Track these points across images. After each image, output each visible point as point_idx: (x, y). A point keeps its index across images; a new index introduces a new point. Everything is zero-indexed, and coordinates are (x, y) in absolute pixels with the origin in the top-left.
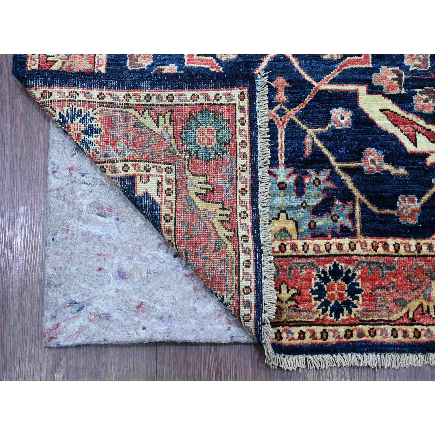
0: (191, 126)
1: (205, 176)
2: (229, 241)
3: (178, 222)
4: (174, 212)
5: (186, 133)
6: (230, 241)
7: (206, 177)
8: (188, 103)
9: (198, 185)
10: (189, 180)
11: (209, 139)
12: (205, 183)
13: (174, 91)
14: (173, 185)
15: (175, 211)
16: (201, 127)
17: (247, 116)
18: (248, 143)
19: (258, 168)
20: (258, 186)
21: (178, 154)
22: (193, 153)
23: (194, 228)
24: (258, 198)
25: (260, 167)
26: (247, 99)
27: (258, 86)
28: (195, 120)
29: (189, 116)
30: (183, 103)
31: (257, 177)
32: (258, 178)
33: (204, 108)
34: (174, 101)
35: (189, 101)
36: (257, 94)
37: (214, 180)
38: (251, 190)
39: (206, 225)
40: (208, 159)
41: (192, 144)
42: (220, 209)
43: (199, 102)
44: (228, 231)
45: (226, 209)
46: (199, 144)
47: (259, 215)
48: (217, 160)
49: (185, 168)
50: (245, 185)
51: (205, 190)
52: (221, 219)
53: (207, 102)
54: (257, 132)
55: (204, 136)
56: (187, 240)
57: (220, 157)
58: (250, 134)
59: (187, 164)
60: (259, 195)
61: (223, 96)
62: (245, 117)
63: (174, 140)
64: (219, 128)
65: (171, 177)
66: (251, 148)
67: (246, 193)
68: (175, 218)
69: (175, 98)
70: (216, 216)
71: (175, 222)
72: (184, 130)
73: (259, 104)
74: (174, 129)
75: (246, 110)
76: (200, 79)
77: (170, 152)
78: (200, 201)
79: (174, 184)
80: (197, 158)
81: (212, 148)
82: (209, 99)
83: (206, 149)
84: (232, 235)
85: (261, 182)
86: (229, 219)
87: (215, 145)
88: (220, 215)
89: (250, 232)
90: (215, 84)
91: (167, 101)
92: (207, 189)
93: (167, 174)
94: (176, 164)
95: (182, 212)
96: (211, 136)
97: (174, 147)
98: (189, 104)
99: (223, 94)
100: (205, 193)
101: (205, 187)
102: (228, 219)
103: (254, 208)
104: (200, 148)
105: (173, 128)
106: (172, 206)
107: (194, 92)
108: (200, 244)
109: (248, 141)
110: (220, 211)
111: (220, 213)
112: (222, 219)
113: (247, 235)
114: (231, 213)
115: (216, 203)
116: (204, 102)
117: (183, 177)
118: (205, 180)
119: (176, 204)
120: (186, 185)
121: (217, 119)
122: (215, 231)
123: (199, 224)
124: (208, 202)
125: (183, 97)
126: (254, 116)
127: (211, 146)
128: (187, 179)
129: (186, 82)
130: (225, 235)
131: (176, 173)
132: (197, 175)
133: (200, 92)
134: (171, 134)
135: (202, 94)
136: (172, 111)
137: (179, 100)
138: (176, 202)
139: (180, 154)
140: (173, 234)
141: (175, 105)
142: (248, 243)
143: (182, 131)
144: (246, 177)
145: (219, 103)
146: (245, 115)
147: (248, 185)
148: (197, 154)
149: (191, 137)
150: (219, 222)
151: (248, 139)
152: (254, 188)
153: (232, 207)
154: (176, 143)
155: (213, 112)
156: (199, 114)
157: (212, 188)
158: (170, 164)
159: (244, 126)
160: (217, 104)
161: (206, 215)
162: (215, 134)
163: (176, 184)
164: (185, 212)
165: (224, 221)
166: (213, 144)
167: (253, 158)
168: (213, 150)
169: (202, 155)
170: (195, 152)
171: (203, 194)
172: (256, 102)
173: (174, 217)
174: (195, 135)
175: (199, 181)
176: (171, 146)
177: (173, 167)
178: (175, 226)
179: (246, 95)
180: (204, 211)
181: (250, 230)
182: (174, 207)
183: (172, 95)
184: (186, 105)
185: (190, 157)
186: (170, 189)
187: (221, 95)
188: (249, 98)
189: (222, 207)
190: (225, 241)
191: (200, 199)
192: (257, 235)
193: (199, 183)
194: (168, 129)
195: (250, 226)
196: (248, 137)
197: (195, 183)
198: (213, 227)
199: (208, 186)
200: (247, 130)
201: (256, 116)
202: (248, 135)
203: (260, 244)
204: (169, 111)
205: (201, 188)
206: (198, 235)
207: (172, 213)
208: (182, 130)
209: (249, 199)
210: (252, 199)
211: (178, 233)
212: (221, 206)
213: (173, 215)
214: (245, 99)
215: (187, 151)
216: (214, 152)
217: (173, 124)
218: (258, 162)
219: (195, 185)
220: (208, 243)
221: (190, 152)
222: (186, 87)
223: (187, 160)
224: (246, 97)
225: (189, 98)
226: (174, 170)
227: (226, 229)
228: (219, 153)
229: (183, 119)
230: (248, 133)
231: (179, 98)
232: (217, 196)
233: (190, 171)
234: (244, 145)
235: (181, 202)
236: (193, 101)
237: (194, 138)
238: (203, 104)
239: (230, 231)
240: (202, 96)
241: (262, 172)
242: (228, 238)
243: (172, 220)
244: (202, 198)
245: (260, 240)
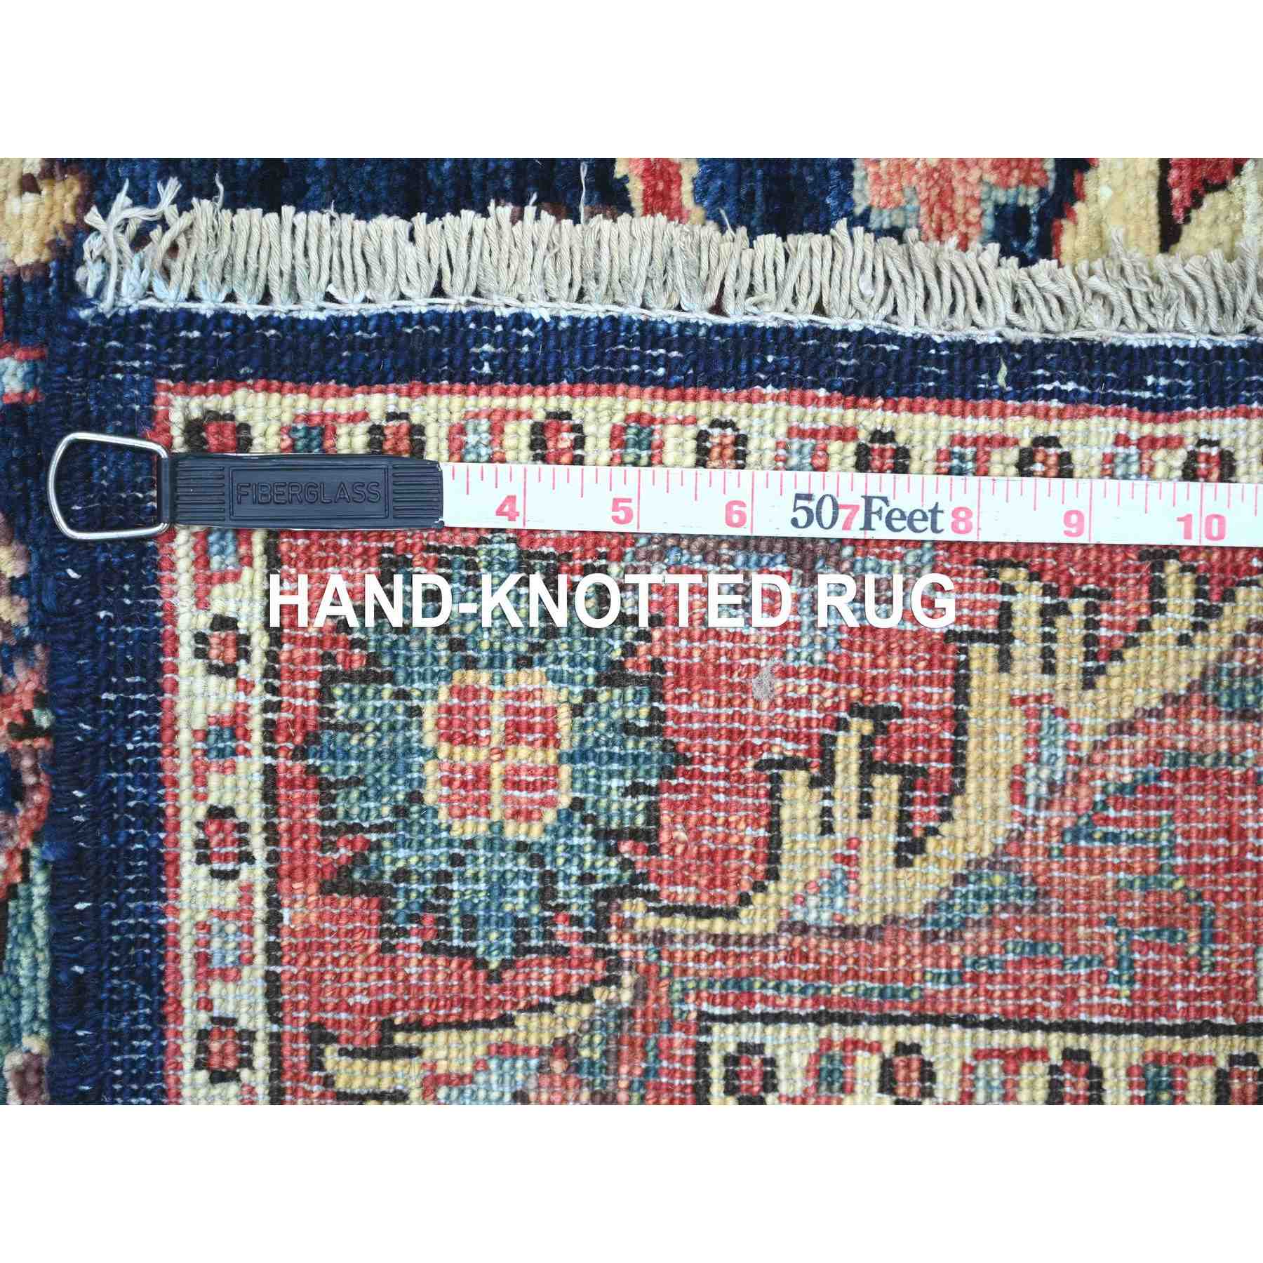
0: (422, 879)
1: (773, 771)
2: (1227, 608)
3: (1104, 1010)
4: (1038, 1039)
5: (469, 921)
6: (1229, 596)
7: (781, 764)
8: (259, 901)
9: (839, 837)
10: (816, 913)
11: (516, 731)
12: (824, 779)
13: (179, 1019)
14: (856, 1044)
15: (1031, 1026)
16: (430, 798)
17: (359, 401)
18: (552, 404)
19: (720, 330)
20: (845, 334)
21: (626, 996)
22: (613, 872)
23: (1145, 886)
24: (927, 341)
25: (717, 309)
26: (241, 393)
27: (149, 291)
28: (378, 846)
29: (351, 890)
30: (259, 947)
31: (784, 337)
32: (788, 330)
33: (298, 766)
34: (244, 1023)
35: (248, 889)
36: (205, 308)
37: (798, 703)
38: (871, 395)
39: (1121, 788)
40: (656, 741)
41: (553, 876)
42: (1005, 662)
43: (251, 810)
44: (1162, 609)
45: (1006, 613)
46: (550, 816)
47: (1047, 346)
48: (657, 665)
49: (726, 938)
50: (834, 446)
51: (878, 780)
52: (1077, 662)
53: (257, 737)
54: (478, 317)
55: (496, 769)
56: (1214, 938)
57: (642, 646)
58: (490, 380)
59: (693, 925)
60: (906, 328)
61: (217, 607)
62: (365, 416)
63: (521, 1021)
64: (442, 645)
65: (800, 1060)
66: (584, 379)
67: (891, 437)
68: (1079, 1028)
69: (229, 1011)
70: (1060, 702)
71: (1103, 1029)
72: (448, 935)
73: (279, 291)
74: (448, 1026)
75: (315, 405)
76: (93, 796)
77: (612, 1056)
78: (959, 828)
79: (849, 1031)
80: (647, 837)
81: (577, 711)
82: (234, 726)
83: (584, 757)
84: (1189, 577)
85: (819, 309)
86: (1074, 593)
87: (556, 677)
88: (1049, 669)
89: (1160, 431)
90: (129, 669)
91: (245, 1074)
92: (869, 768)
93: (784, 1088)
94: (701, 1015)
95: (1041, 973)
96: (496, 709)
97: (572, 1025)
98: (270, 890)
99: (202, 602)
100: (895, 780)
101: (854, 780)
102: (1077, 605)
103: (1001, 379)
104: (578, 804)
105: (435, 1027)
106: (1002, 1054)
107: (187, 855)
108: (1242, 834)
109: (538, 404)
110: (1017, 667)
111: (1035, 664)
112: (1079, 650)
113: (1181, 454)
114: (1032, 577)
115: (962, 695)
116: (251, 767)
117: (790, 957)
118: (802, 775)
119: (991, 1025)
120: (849, 932)
121: (373, 659)
122: (1160, 715)
123: (1116, 838)
124: (957, 756)
125: (216, 943)
126: (366, 344)
127: (564, 711)
128: (805, 929)
129: (114, 914)
130: (1184, 640)
131: (766, 1019)
132: (774, 842)
133: (185, 796)
134: (480, 1051)
135: (199, 778)
136: (319, 1035)
137: (238, 978)
138: (975, 1025)
139: (627, 978)
140: (1178, 1045)
141: (274, 1009)
142: (1240, 455)
143: (461, 952)
144: (782, 430)
145: (260, 642)
146: (353, 419)
147: (836, 415)
148: (619, 835)
149: (503, 875)
150: (1101, 681)
151: (525, 402)
152: (857, 371)
153: (992, 568)
154: (542, 1007)
155: (324, 694)
156: (341, 808)
157: (855, 722)
158: (701, 1061)
159: (430, 431)
160: (272, 656)
161: (1051, 785)
162: (484, 677)
163: (843, 1020)
164: (1035, 952)
165: (1089, 641)
166: (549, 700)
167: (655, 362)
168: (590, 696)
169: (627, 792)
170: (611, 852)
171: (904, 801)
172: (264, 322)
173: (1070, 1040)
174: (490, 844)
175: (814, 825)
176: (565, 1048)
177: (725, 1039)
178: (1129, 1030)
179: (212, 402)
180: (1024, 800)
181: (1147, 429)
182: (1008, 1039)
183: (203, 1035)
184: (273, 922)
185: (647, 895)
186: (886, 1065)
187: (203, 621)
188: (229, 378)
189: (992, 648)
190: (1227, 640)
191: (945, 828)
192: (1182, 373)
193: (827, 829)
194: (441, 1069)
195: (1122, 425)
196: (512, 403)
197: (827, 864)
198: (1132, 730)
199: (847, 749)
200: (457, 400)
201: (364, 321)
202: (498, 402)
203: (1242, 351)
204: (316, 1062)
205: (865, 814)
206: (1188, 852)
207: (1044, 1054)
208: (450, 952)
209: (932, 418)
210: (936, 393)
211: (1169, 1011)
212: (982, 656)
213: (1056, 1044)
214: (241, 416)
215: (601, 921)
216: (603, 697)
217: (407, 1027)
218: (684, 325)
219: (847, 860)
220: (1237, 772)
221: (605, 894)
222: (147, 912)
223: (665, 923)
224: (224, 403)
225: (228, 895)
226: (750, 1033)
227: (1144, 626)
228: (616, 655)
229: (374, 944)
230: (484, 402)
231: (224, 975)
232: (914, 681)
233: (745, 900)
234: (567, 438)
235: (975, 978)
236: (248, 858)
237: (508, 853)
238: (270, 773)
239: (1163, 593)
240: (214, 779)
241: (751, 291)
242: (1205, 614)
243: (1086, 1055)
244: (935, 809)
245: (1220, 351)
